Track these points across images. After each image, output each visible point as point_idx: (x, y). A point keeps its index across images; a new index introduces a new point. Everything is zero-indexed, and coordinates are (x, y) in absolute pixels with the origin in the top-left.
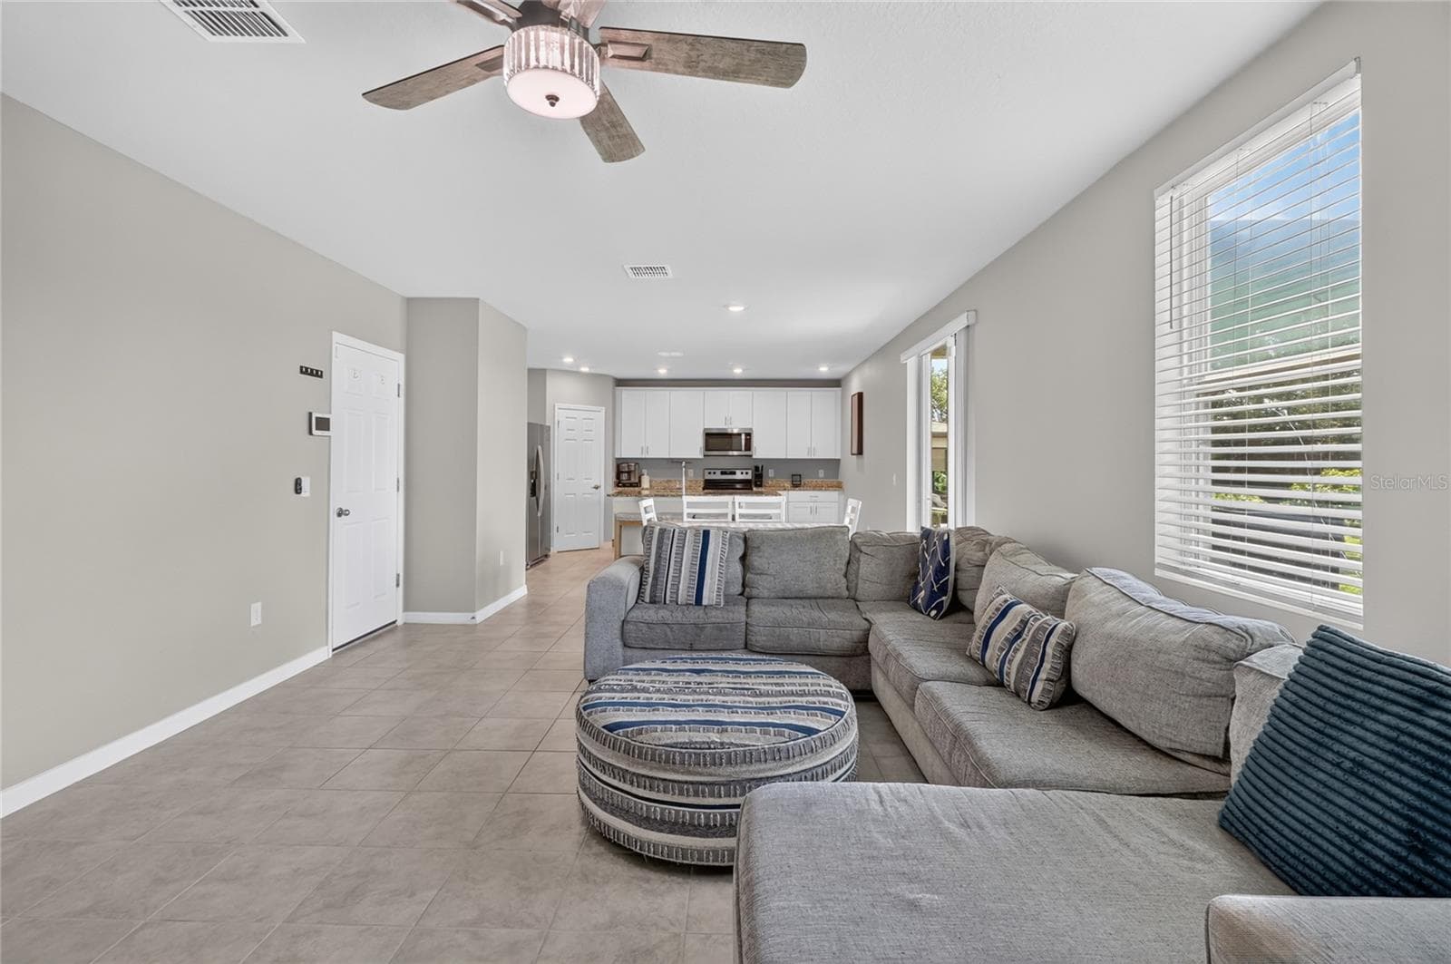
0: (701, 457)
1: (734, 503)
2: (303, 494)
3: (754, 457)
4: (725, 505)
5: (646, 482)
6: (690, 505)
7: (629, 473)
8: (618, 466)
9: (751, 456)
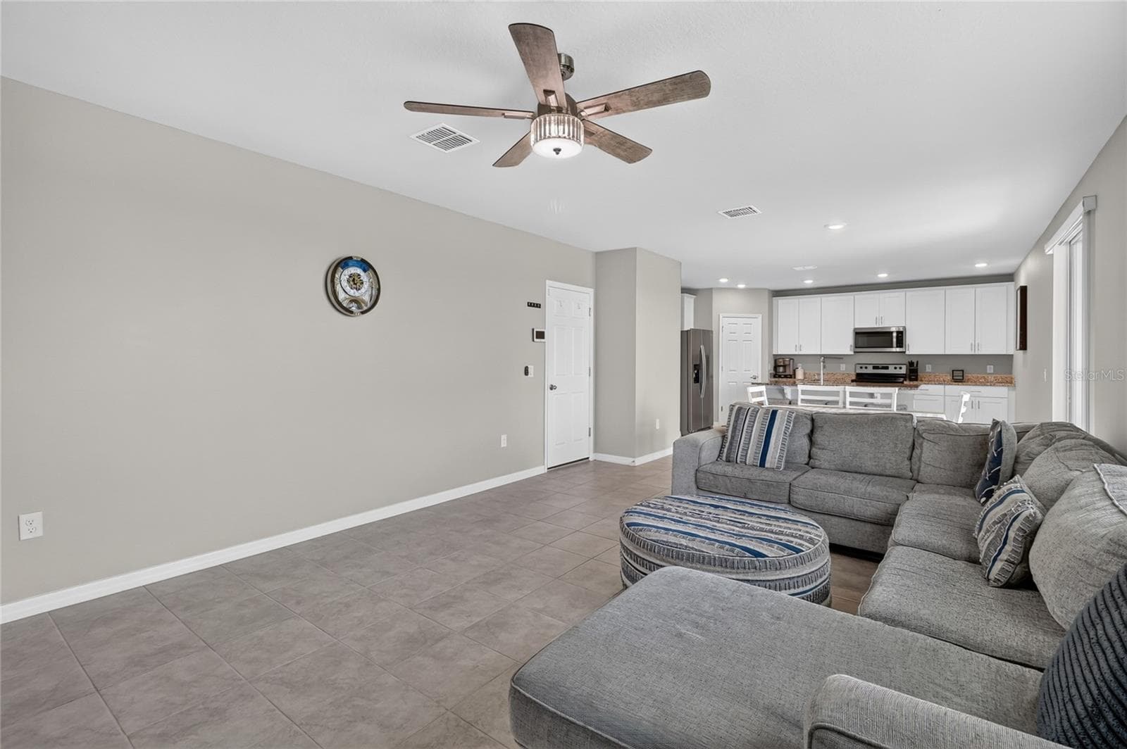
0: (852, 353)
1: (845, 392)
2: (529, 375)
3: (907, 353)
4: (837, 394)
5: (800, 375)
6: (804, 392)
7: (784, 366)
8: (775, 361)
9: (905, 352)
